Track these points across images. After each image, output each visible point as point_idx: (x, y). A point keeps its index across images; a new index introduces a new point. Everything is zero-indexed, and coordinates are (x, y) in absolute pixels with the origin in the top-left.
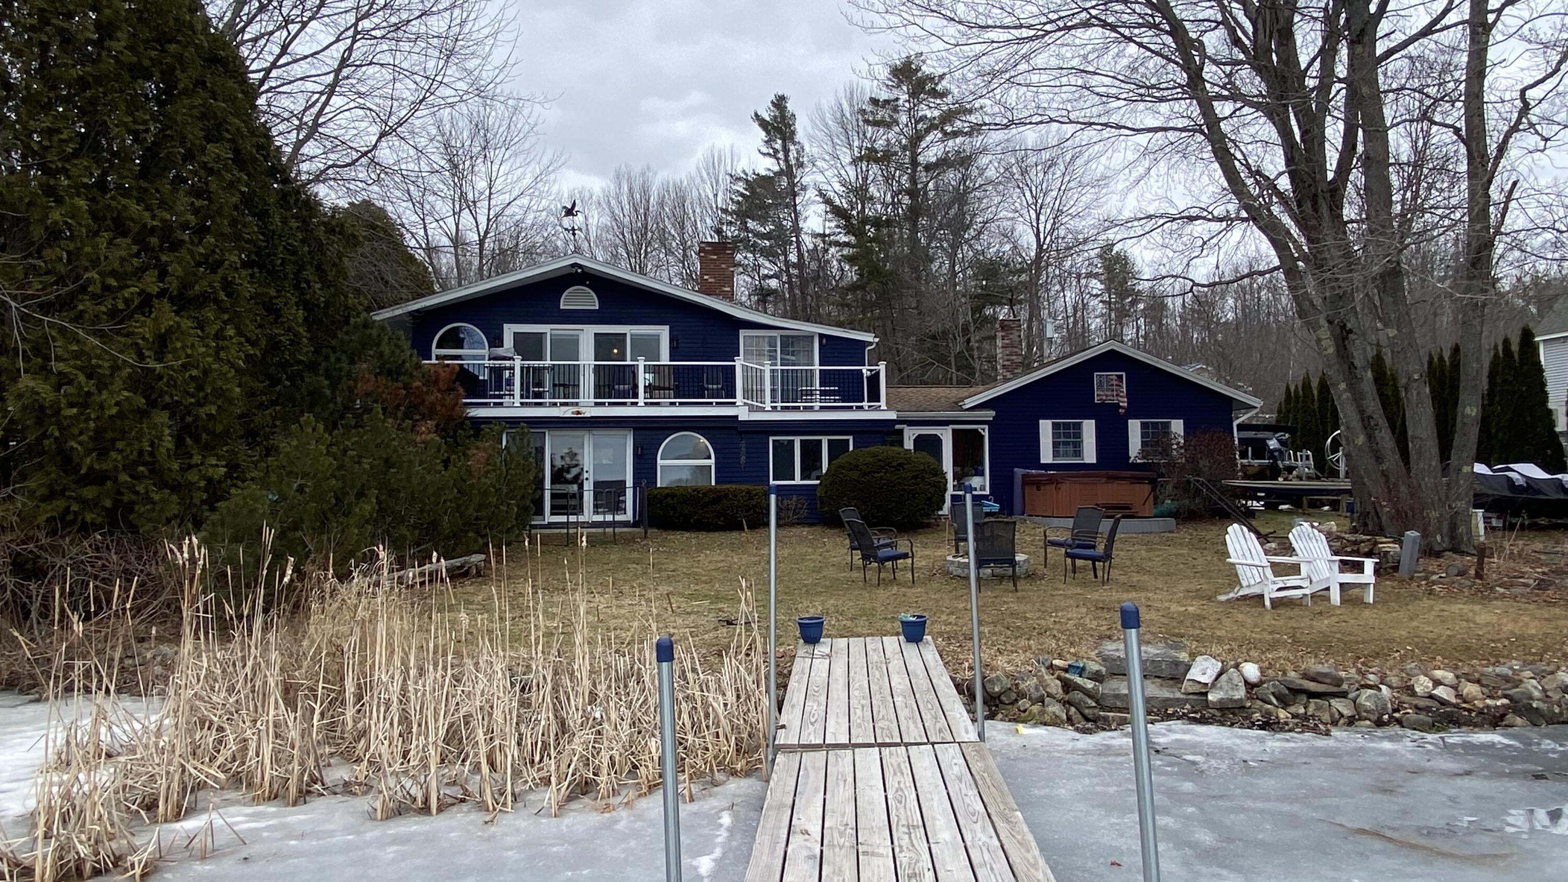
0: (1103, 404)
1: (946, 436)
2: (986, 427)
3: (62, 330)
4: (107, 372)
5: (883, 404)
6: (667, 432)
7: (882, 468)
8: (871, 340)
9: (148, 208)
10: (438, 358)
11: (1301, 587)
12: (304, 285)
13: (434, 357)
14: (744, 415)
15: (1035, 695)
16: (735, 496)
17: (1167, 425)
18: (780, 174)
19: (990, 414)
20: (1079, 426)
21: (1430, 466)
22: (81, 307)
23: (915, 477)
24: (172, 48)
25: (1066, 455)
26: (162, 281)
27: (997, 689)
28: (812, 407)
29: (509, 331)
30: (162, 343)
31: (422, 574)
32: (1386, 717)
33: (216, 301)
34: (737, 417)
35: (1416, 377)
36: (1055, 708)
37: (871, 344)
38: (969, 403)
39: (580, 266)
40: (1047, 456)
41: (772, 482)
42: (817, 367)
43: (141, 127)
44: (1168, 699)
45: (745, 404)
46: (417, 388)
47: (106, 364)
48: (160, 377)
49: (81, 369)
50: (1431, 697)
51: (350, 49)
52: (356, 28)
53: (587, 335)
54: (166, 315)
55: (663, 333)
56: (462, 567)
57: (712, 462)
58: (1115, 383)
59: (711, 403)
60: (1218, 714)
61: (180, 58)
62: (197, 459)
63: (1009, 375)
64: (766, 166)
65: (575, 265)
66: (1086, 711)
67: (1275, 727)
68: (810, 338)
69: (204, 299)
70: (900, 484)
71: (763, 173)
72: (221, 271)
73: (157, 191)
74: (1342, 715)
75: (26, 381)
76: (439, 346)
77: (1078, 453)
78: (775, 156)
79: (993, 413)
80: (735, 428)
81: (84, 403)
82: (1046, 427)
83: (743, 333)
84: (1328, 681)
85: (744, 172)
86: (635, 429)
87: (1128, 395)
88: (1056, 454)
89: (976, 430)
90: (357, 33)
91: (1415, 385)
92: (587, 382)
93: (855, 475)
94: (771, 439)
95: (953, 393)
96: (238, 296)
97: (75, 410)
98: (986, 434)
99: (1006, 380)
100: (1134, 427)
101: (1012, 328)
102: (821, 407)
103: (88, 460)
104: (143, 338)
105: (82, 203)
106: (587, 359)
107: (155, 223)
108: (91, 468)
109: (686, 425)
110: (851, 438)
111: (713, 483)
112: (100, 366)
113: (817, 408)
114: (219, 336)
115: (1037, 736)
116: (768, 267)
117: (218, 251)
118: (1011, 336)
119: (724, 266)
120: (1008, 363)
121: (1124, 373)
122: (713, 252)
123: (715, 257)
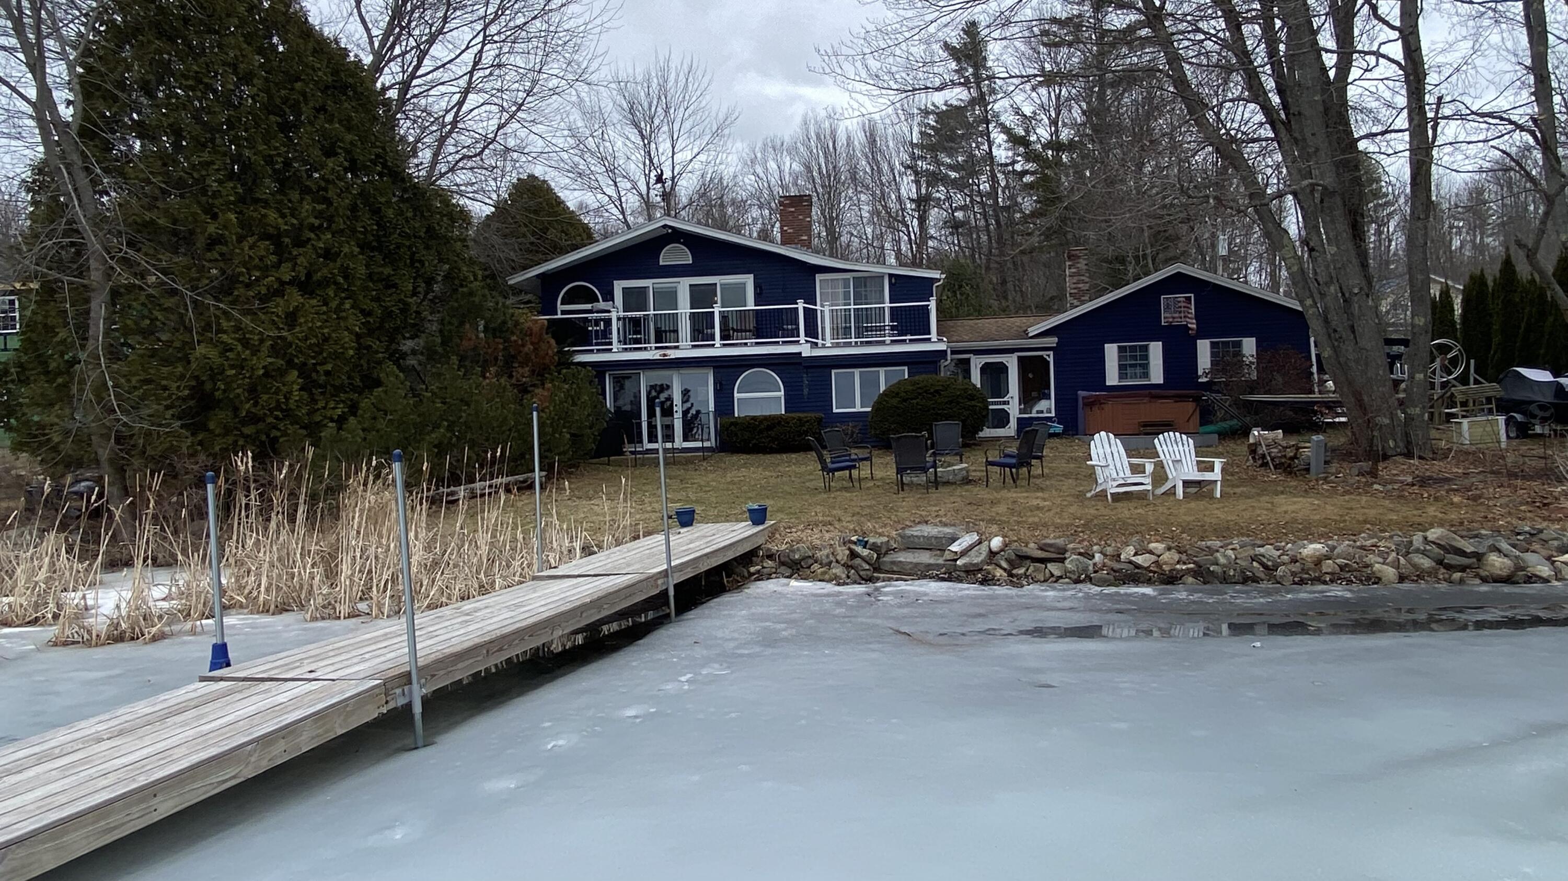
0: (1170, 327)
1: (1012, 363)
2: (1051, 353)
3: (225, 313)
4: (257, 343)
5: (934, 336)
6: (742, 369)
7: (920, 394)
8: (938, 276)
9: (283, 216)
10: (563, 312)
11: (1142, 484)
12: (417, 265)
13: (559, 312)
14: (806, 351)
15: (825, 561)
16: (788, 423)
17: (1239, 344)
18: (973, 102)
19: (1053, 341)
20: (1146, 348)
21: (1378, 374)
22: (236, 293)
23: (951, 402)
24: (298, 85)
25: (1134, 376)
26: (294, 271)
27: (797, 557)
28: (884, 341)
29: (619, 286)
30: (292, 318)
31: (490, 486)
32: (1083, 576)
33: (336, 283)
34: (800, 353)
35: (1356, 291)
36: (838, 570)
37: (939, 280)
38: (1033, 331)
39: (670, 227)
40: (1112, 378)
41: (835, 410)
42: (887, 305)
43: (275, 153)
44: (930, 565)
45: (807, 341)
46: (515, 341)
47: (256, 337)
48: (290, 344)
49: (239, 340)
50: (1131, 562)
51: (481, 51)
52: (485, 33)
53: (683, 285)
54: (295, 298)
55: (748, 280)
56: (524, 481)
57: (781, 394)
58: (1183, 304)
59: (778, 342)
60: (962, 574)
61: (304, 94)
62: (321, 404)
63: (1076, 302)
64: (958, 95)
65: (665, 226)
66: (862, 573)
67: (990, 582)
68: (881, 277)
69: (326, 283)
70: (934, 409)
71: (955, 103)
72: (339, 261)
73: (290, 201)
74: (1052, 575)
75: (200, 350)
76: (562, 304)
77: (1146, 375)
78: (966, 84)
79: (1056, 339)
80: (800, 364)
81: (240, 366)
82: (1111, 351)
83: (819, 277)
84: (1052, 550)
85: (934, 104)
86: (714, 367)
87: (1196, 317)
88: (1122, 376)
89: (1042, 356)
90: (485, 37)
91: (1356, 299)
92: (685, 328)
93: (895, 402)
94: (833, 372)
95: (1017, 322)
96: (353, 277)
97: (234, 372)
98: (1051, 360)
99: (1073, 307)
100: (1204, 348)
101: (1079, 257)
102: (893, 341)
103: (247, 406)
104: (278, 316)
105: (232, 216)
106: (684, 309)
107: (286, 227)
108: (248, 412)
109: (757, 362)
110: (908, 368)
111: (781, 412)
112: (252, 339)
113: (888, 342)
114: (338, 310)
115: (806, 587)
116: (959, 199)
117: (336, 245)
118: (1079, 265)
119: (801, 217)
120: (1075, 291)
121: (1192, 295)
122: (791, 205)
123: (793, 209)
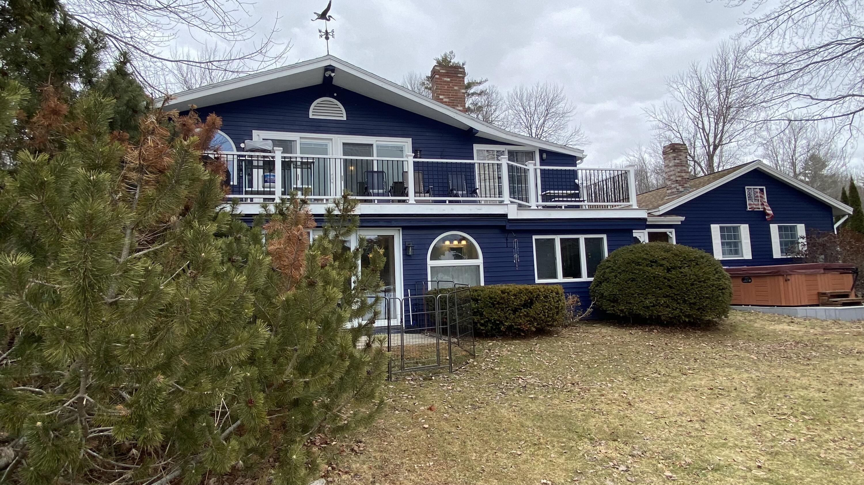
0: (753, 212)
1: (644, 238)
2: (674, 230)
5: (633, 203)
14: (511, 213)
17: (795, 229)
25: (731, 252)
29: (259, 137)
34: (506, 215)
40: (718, 253)
41: (537, 281)
45: (512, 202)
53: (336, 143)
55: (406, 143)
57: (480, 261)
58: (759, 194)
68: (531, 153)
77: (739, 251)
79: (683, 218)
80: (505, 227)
82: (715, 229)
83: (476, 147)
86: (404, 229)
87: (769, 204)
88: (724, 252)
89: (666, 233)
94: (534, 237)
98: (674, 237)
100: (774, 228)
109: (454, 223)
110: (604, 237)
111: (482, 284)
118: (681, 157)
119: (456, 88)
120: (679, 179)
121: (764, 187)
122: (447, 75)
123: (449, 80)
